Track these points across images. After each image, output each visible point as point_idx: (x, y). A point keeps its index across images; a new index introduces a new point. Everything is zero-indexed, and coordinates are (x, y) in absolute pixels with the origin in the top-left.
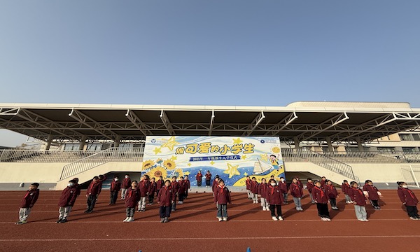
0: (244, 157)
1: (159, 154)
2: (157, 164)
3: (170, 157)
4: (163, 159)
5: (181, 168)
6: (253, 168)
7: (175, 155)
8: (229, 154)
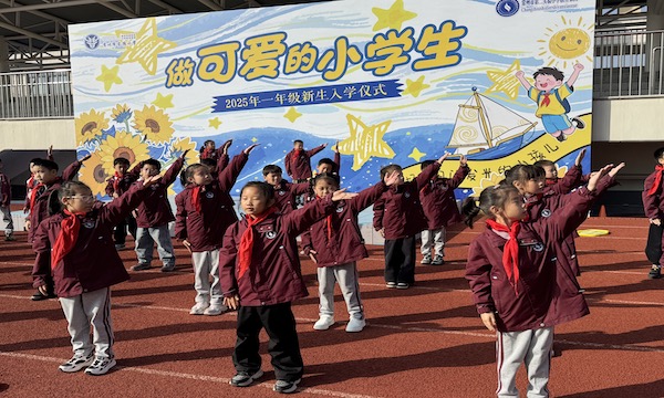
0: (416, 87)
1: (115, 88)
2: (118, 125)
3: (150, 98)
4: (133, 107)
5: (189, 135)
6: (449, 130)
7: (165, 92)
8: (356, 75)
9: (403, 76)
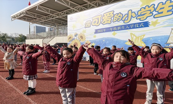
0: (155, 23)
1: (75, 29)
2: (75, 37)
3: (82, 31)
4: (78, 33)
5: (89, 39)
7: (85, 29)
8: (134, 21)
9: (150, 20)
